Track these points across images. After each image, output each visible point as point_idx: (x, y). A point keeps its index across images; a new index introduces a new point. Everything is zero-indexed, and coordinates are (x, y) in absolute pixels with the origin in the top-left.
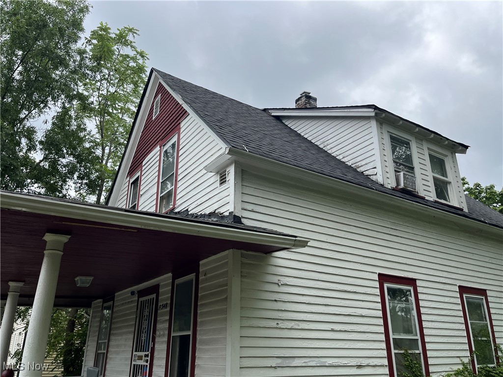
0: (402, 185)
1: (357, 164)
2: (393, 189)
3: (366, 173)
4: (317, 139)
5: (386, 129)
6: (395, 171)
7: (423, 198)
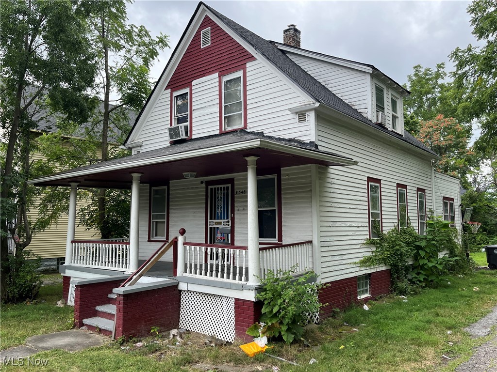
0: (380, 122)
1: (353, 103)
2: (376, 124)
3: (359, 111)
4: (320, 77)
5: (375, 81)
6: (377, 111)
7: (387, 129)
